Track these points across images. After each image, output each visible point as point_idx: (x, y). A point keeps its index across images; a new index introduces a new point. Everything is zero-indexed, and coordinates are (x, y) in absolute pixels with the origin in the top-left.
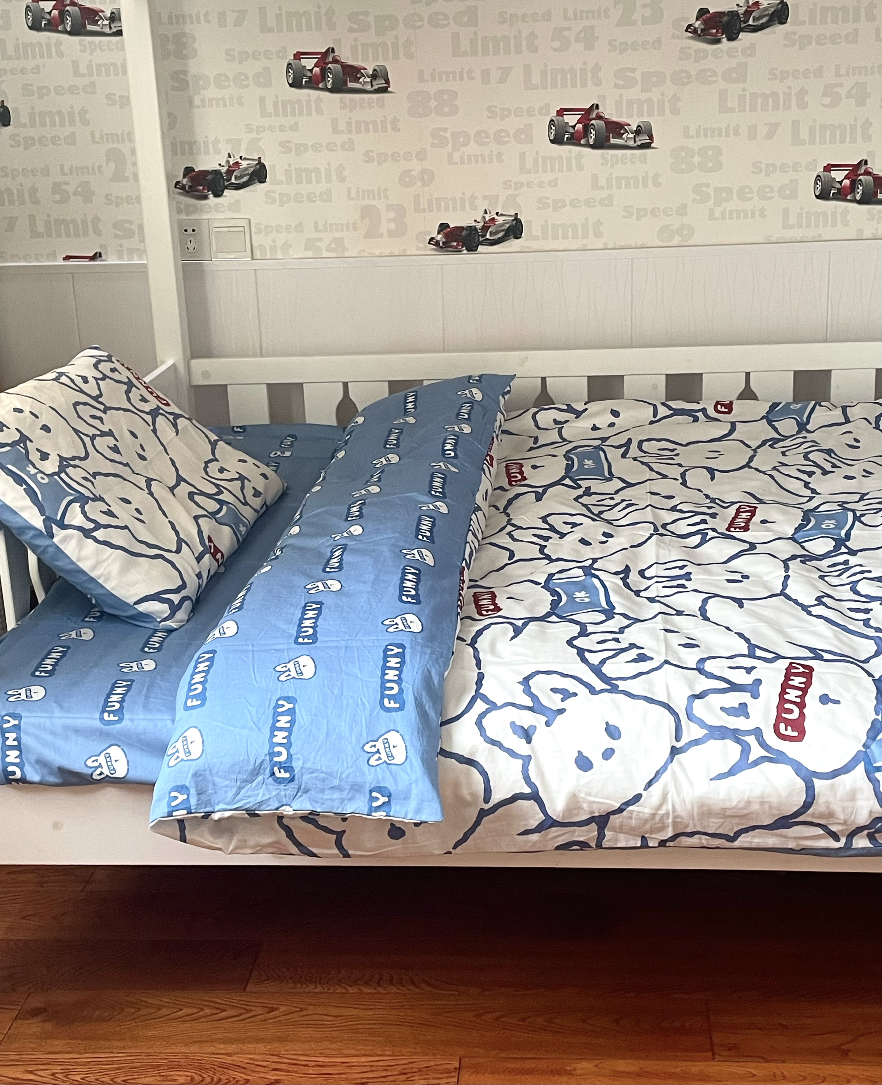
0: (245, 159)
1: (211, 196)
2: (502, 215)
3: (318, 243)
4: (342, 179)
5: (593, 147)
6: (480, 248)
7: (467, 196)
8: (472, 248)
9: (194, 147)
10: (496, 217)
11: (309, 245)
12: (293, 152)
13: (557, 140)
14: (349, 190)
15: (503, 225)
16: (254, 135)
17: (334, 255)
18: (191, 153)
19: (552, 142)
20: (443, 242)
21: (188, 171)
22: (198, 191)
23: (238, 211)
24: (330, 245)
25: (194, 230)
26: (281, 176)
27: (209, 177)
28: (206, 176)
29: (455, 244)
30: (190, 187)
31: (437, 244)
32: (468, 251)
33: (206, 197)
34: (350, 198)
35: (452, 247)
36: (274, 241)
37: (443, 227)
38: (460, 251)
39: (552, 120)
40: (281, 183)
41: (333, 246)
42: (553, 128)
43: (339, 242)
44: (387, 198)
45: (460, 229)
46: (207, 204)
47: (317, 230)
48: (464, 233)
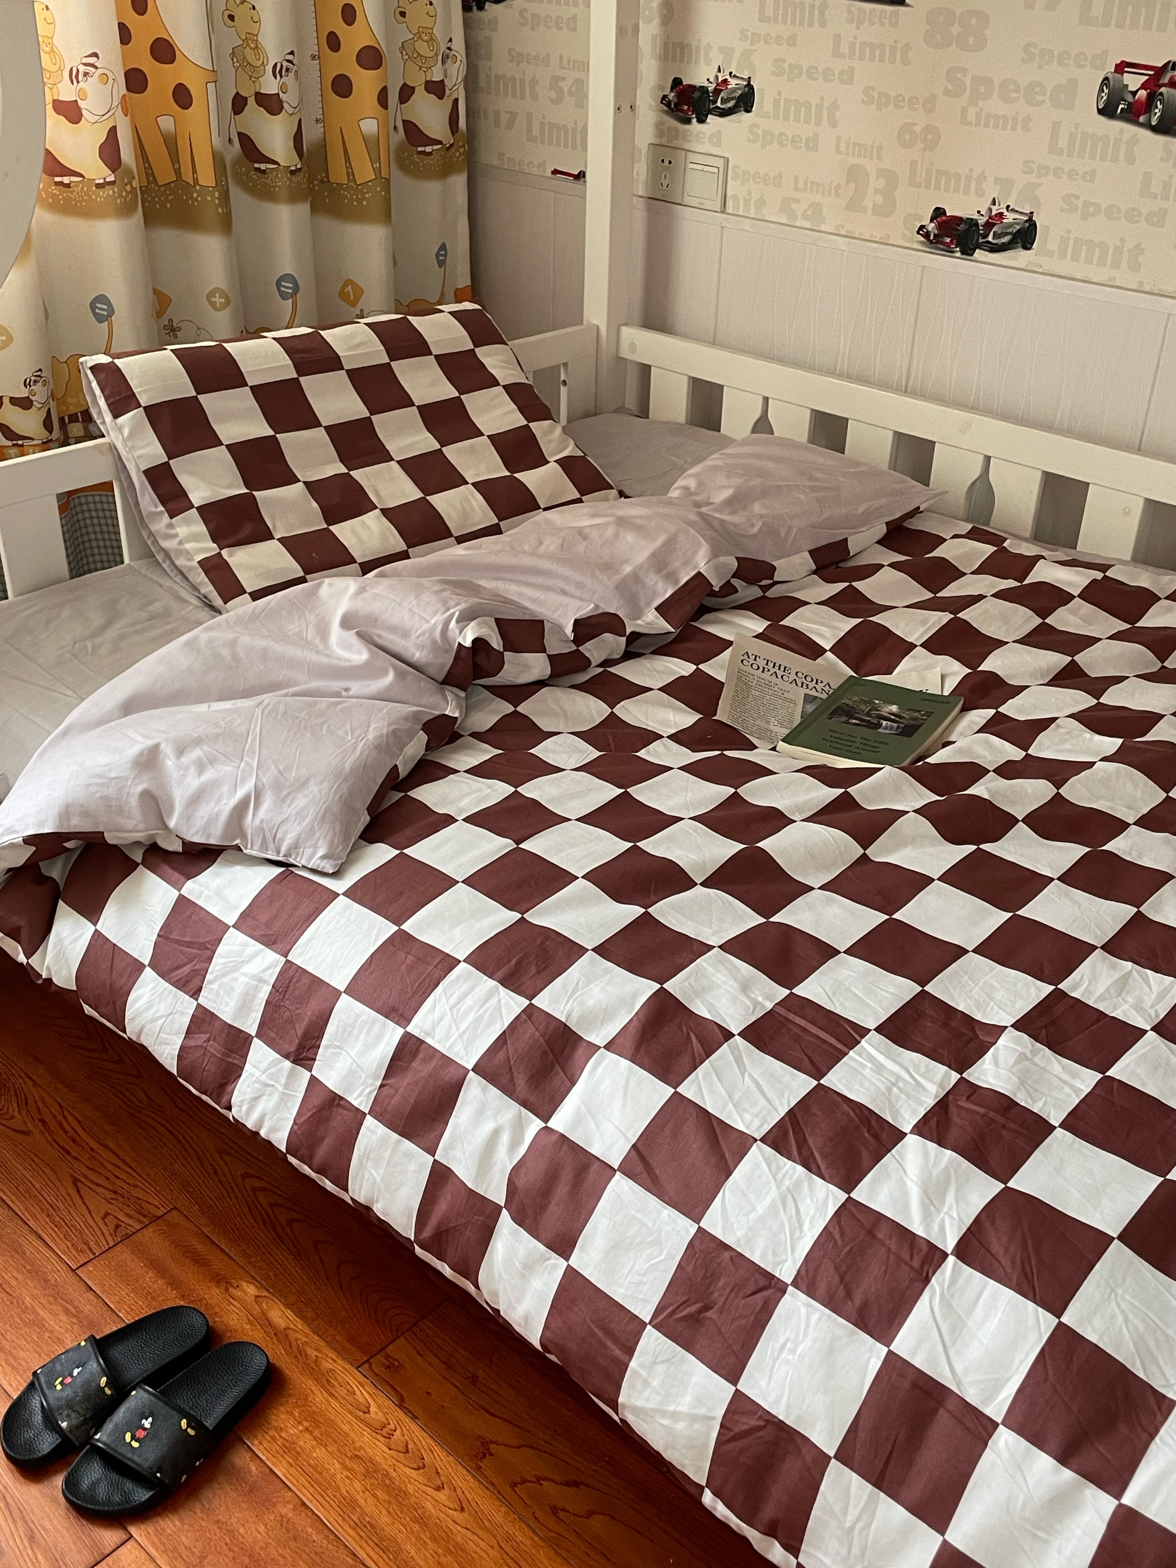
0: (735, 76)
1: (694, 121)
2: (1013, 210)
3: (793, 206)
4: (834, 124)
5: (1155, 129)
6: (979, 254)
7: (975, 174)
8: (967, 251)
9: (686, 51)
10: (1006, 213)
11: (786, 205)
12: (786, 76)
13: (1107, 111)
14: (839, 138)
15: (1011, 225)
16: (747, 45)
17: (808, 226)
18: (682, 61)
19: (1100, 112)
20: (935, 235)
21: (677, 82)
22: (682, 111)
23: (718, 145)
24: (806, 211)
25: (670, 162)
26: (768, 107)
27: (697, 95)
28: (693, 93)
29: (948, 240)
30: (676, 104)
31: (927, 235)
32: (962, 253)
33: (688, 121)
34: (838, 152)
35: (944, 243)
36: (750, 193)
37: (939, 212)
38: (952, 252)
39: (1106, 79)
40: (766, 116)
41: (809, 213)
42: (1106, 91)
43: (817, 208)
44: (879, 158)
45: (959, 220)
46: (688, 130)
47: (796, 188)
48: (962, 227)
